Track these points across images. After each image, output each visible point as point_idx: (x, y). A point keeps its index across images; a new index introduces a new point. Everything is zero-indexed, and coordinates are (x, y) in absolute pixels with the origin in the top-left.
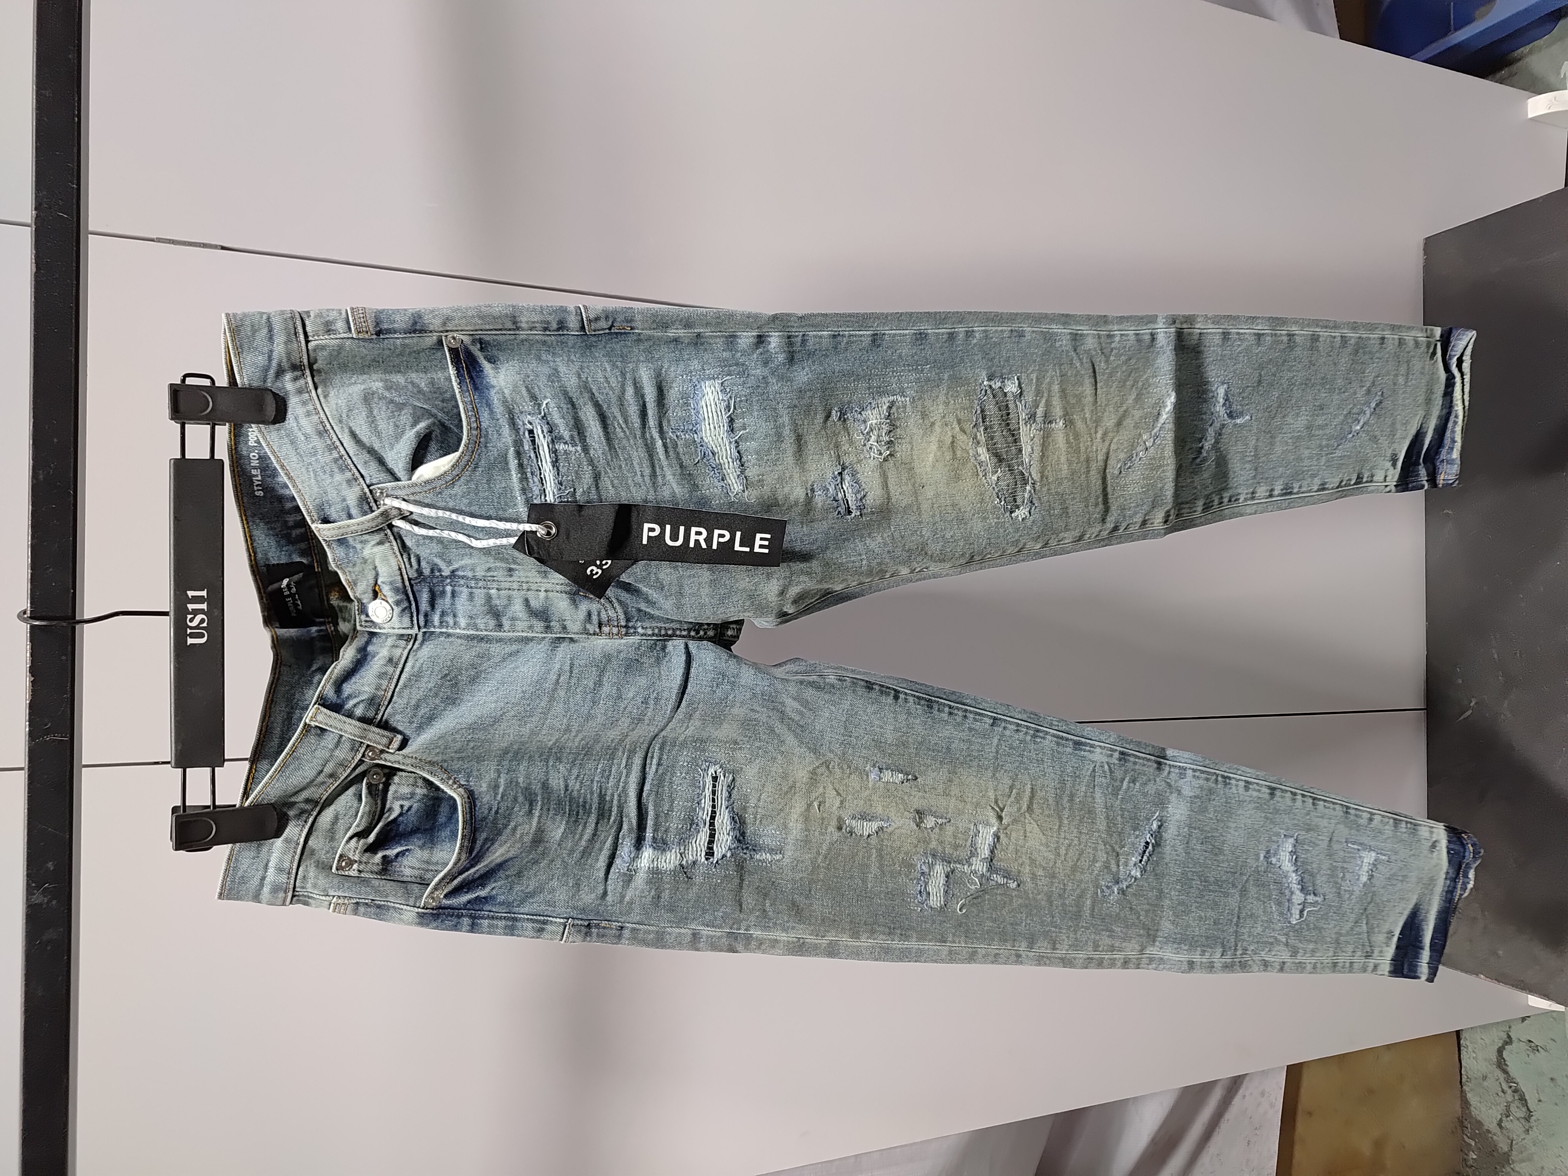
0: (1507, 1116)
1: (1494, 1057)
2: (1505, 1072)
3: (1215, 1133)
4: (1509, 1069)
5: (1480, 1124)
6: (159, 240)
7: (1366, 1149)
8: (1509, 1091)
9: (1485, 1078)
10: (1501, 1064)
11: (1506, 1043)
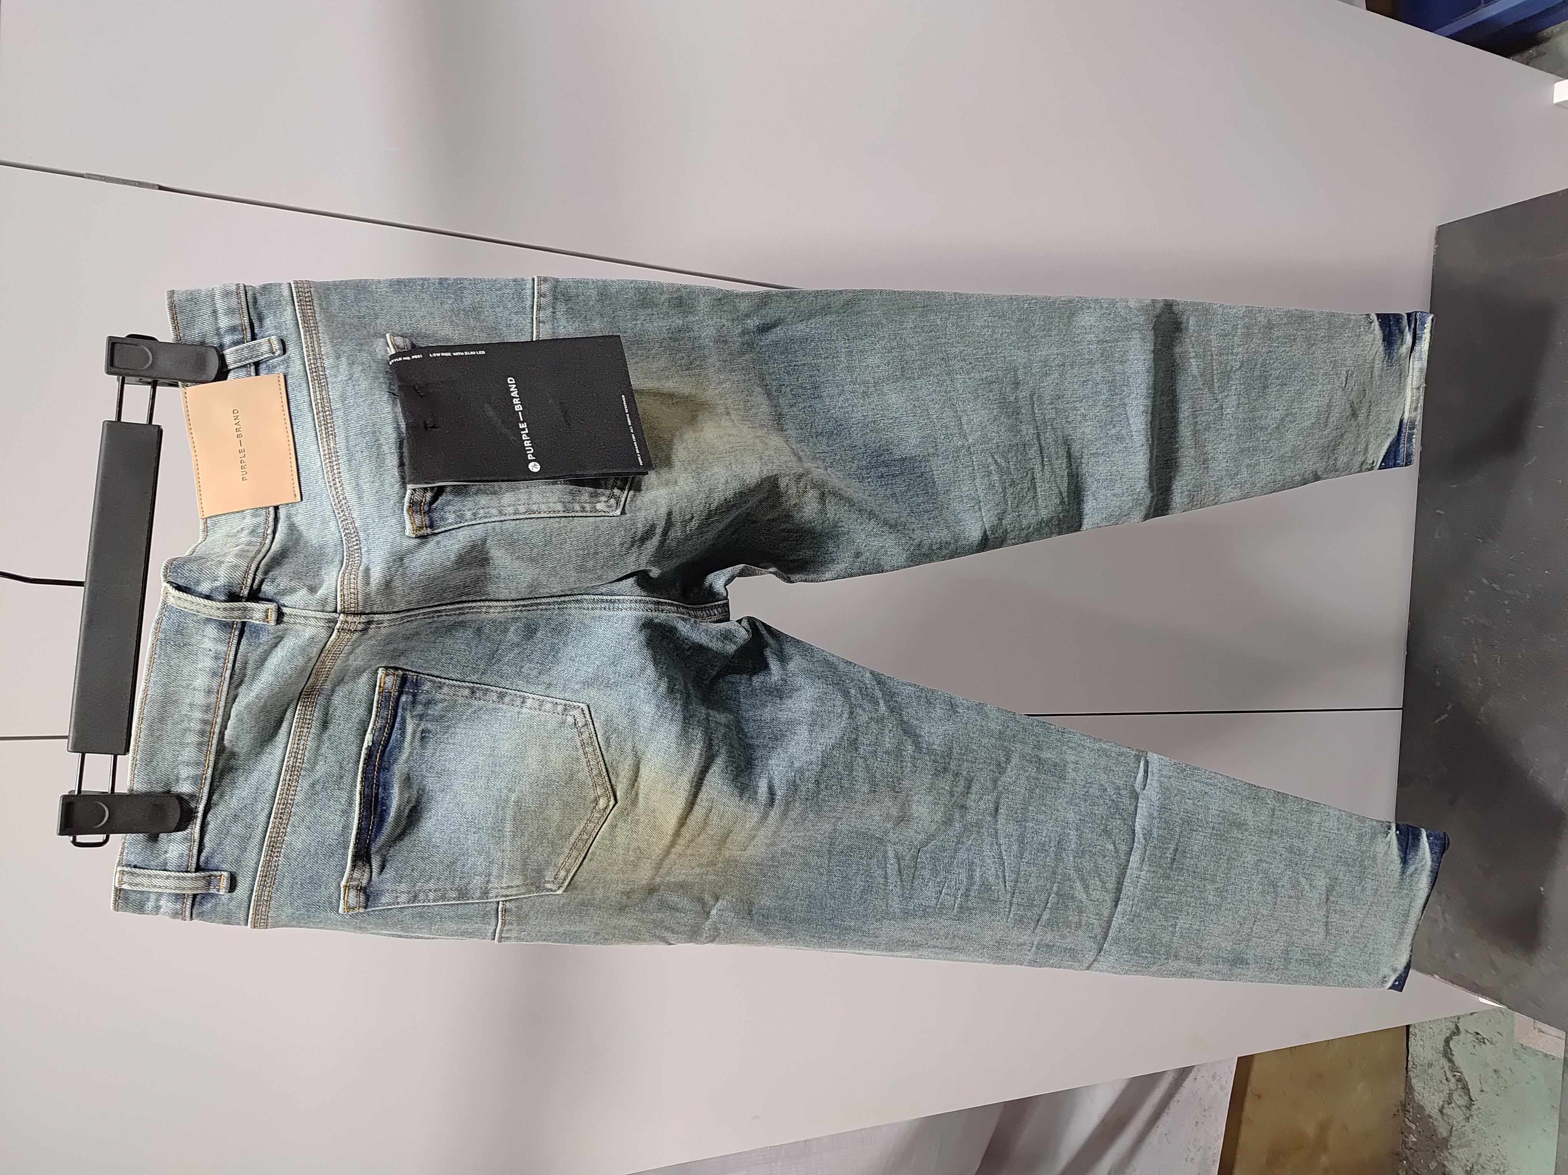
0: (1449, 1103)
1: (1441, 1046)
2: (1450, 1061)
3: (1165, 1114)
4: (1454, 1058)
5: (1421, 1108)
6: (90, 176)
7: (1311, 1131)
8: (1453, 1080)
9: (1430, 1065)
10: (1447, 1053)
11: (1454, 1034)
